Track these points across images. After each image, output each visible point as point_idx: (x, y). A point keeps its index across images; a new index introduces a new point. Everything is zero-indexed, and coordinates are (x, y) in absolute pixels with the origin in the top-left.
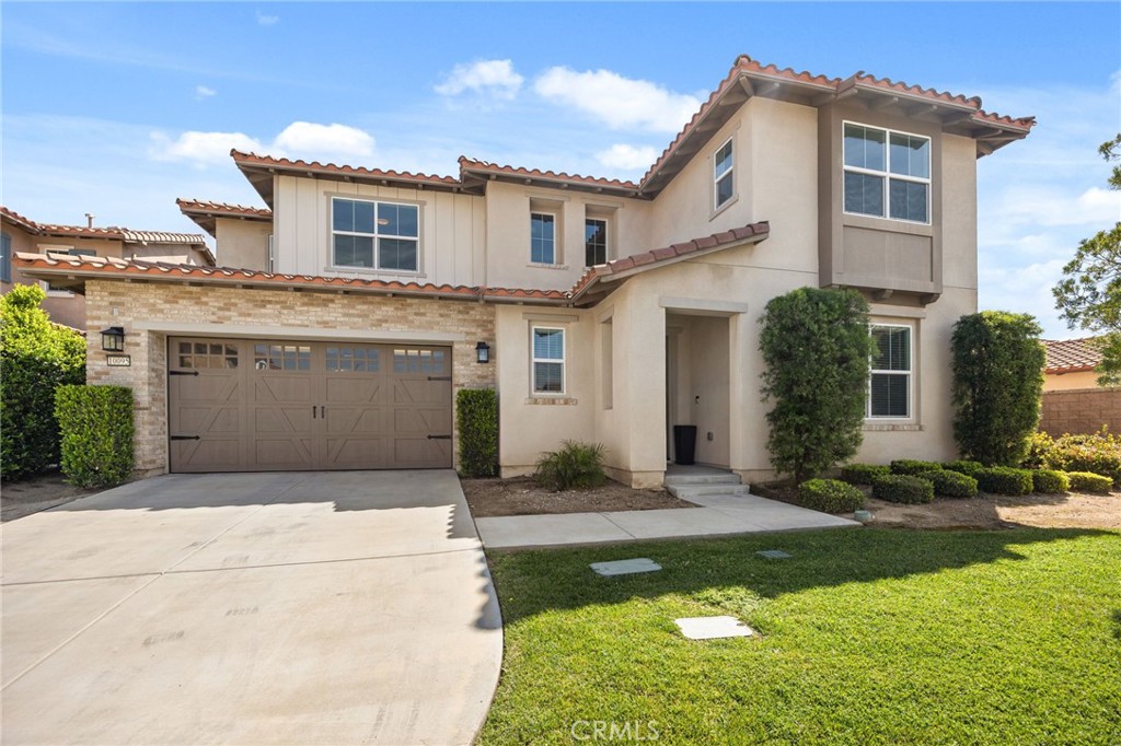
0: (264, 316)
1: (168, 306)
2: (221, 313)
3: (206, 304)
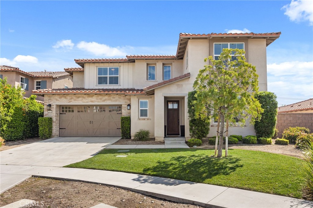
0: (79, 100)
1: (60, 99)
2: (70, 100)
3: (67, 98)
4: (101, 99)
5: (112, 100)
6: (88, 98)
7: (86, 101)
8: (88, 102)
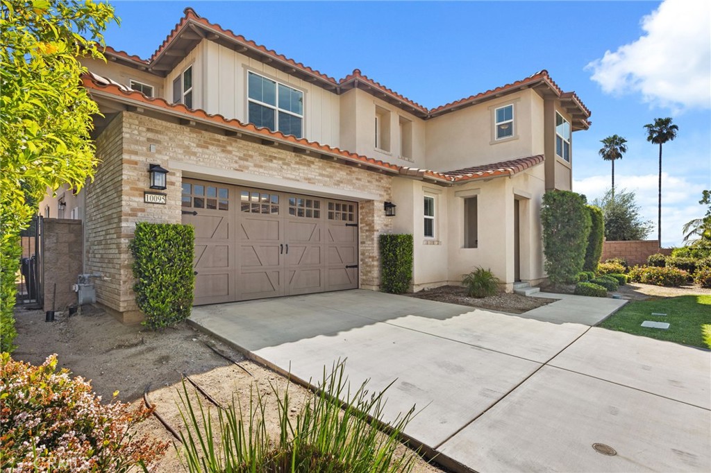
4: (330, 177)
5: (355, 184)
6: (297, 166)
7: (294, 177)
8: (298, 181)
